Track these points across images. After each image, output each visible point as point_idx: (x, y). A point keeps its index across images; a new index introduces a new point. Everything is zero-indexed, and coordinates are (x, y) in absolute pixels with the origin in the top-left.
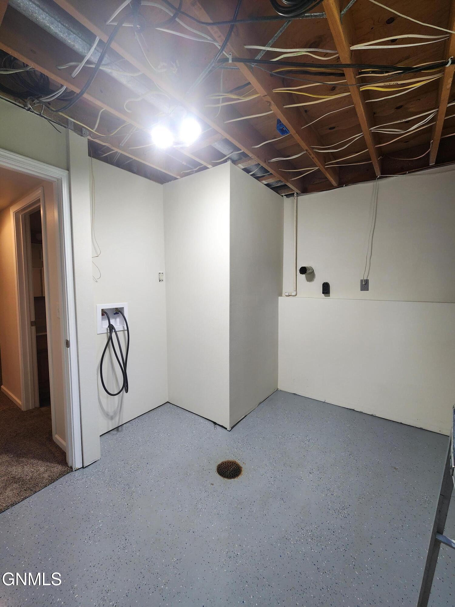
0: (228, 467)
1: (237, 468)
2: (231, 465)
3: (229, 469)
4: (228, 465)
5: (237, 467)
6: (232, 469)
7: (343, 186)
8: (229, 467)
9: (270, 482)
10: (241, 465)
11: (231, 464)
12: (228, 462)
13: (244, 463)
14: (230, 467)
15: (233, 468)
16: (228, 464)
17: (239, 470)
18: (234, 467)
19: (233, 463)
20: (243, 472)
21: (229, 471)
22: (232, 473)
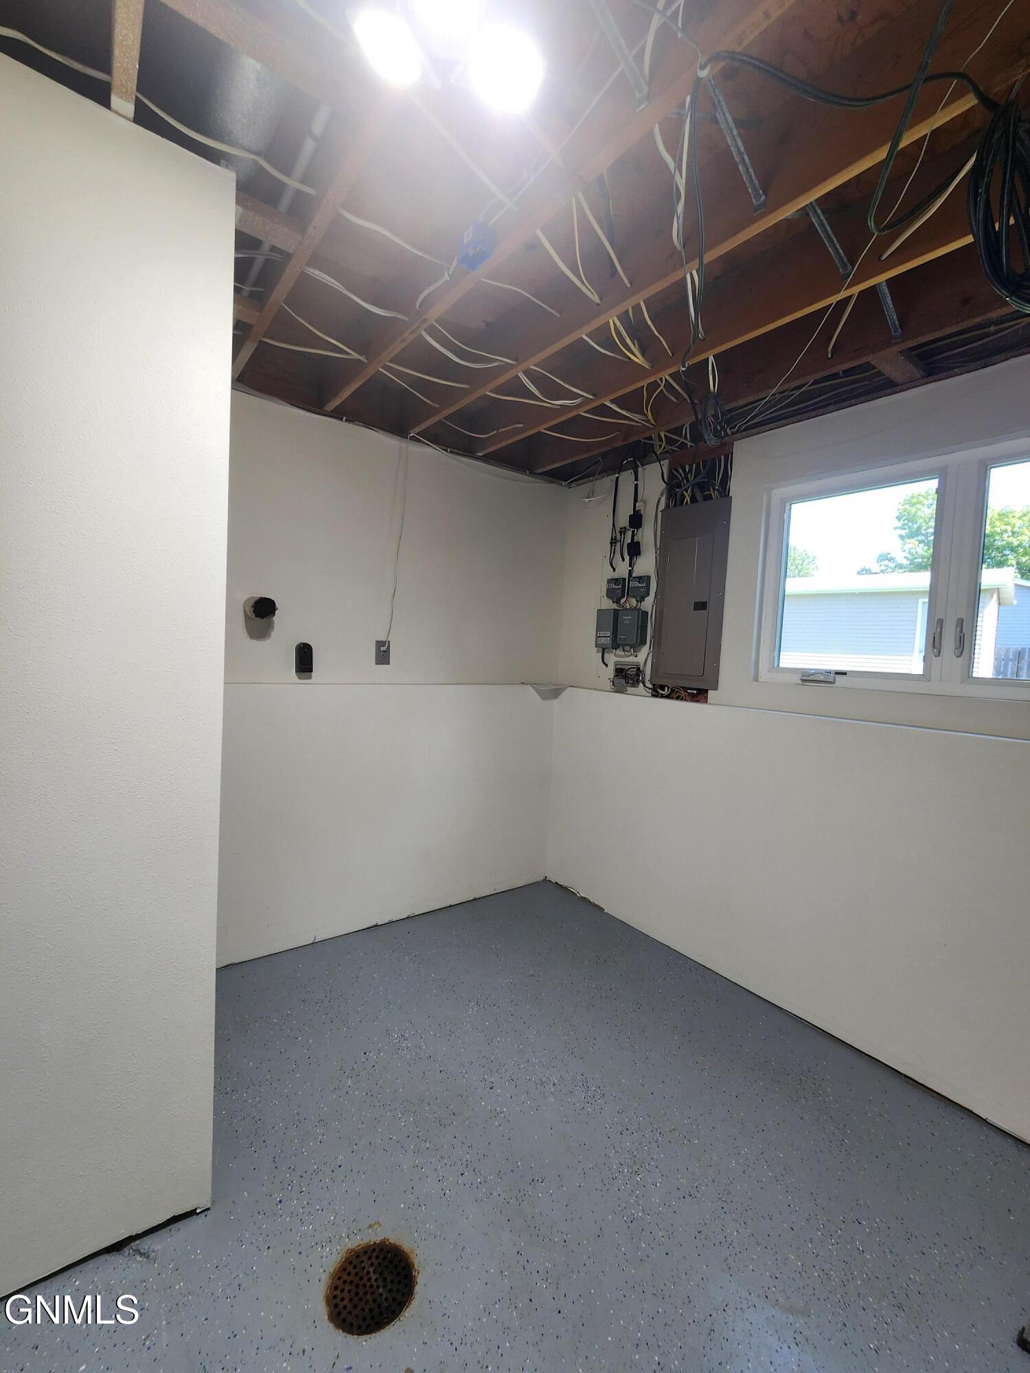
0: (357, 1286)
1: (377, 1257)
2: (356, 1274)
3: (371, 1286)
4: (351, 1282)
5: (375, 1254)
6: (374, 1277)
7: (342, 420)
8: (362, 1283)
9: (474, 1186)
10: (375, 1237)
11: (353, 1272)
12: (339, 1278)
13: (370, 1226)
14: (361, 1278)
15: (371, 1270)
16: (345, 1282)
17: (388, 1252)
18: (372, 1265)
19: (351, 1263)
20: (406, 1245)
21: (378, 1287)
22: (392, 1282)
